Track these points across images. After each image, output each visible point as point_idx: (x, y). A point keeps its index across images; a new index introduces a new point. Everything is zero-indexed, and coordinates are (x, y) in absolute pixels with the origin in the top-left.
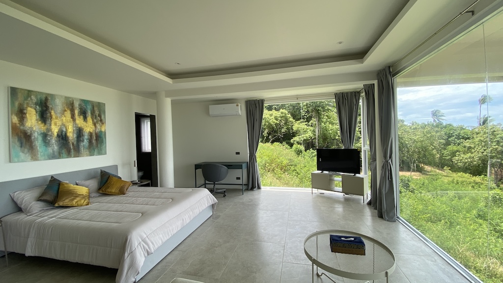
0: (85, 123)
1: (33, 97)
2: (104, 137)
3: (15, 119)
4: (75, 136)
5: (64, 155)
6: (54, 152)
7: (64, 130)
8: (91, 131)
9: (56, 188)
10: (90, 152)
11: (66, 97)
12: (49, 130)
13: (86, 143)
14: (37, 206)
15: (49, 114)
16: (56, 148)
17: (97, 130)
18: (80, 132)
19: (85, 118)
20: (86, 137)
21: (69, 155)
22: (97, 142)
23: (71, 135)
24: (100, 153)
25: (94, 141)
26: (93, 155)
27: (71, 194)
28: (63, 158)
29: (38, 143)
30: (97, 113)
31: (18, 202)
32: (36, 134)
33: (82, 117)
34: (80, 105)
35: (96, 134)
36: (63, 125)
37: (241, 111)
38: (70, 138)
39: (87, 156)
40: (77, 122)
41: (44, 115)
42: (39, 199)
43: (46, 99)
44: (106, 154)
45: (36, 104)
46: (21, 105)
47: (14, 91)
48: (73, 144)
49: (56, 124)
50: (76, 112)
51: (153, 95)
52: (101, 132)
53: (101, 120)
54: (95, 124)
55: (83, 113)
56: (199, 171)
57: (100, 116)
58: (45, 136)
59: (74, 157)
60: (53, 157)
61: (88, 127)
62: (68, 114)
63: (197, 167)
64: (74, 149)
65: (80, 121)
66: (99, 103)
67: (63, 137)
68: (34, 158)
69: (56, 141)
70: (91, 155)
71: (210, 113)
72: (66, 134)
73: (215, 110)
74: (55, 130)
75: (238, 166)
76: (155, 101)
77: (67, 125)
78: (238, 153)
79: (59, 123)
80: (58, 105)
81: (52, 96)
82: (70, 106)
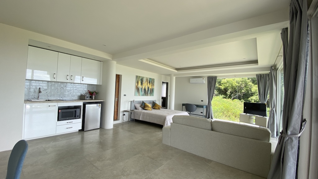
1: (140, 78)
2: (153, 90)
3: (137, 84)
9: (144, 104)
12: (142, 87)
13: (149, 92)
14: (140, 108)
16: (143, 93)
18: (148, 88)
19: (150, 84)
20: (150, 90)
21: (146, 95)
22: (152, 92)
23: (147, 89)
24: (152, 96)
27: (148, 106)
29: (140, 91)
30: (153, 82)
31: (136, 107)
32: (140, 89)
37: (205, 81)
39: (149, 96)
41: (142, 84)
42: (141, 107)
43: (142, 78)
44: (154, 96)
45: (141, 80)
46: (138, 80)
47: (137, 76)
48: (147, 92)
50: (148, 82)
51: (170, 75)
52: (153, 88)
53: (153, 85)
55: (150, 82)
56: (184, 107)
58: (142, 89)
60: (143, 95)
61: (150, 87)
62: (146, 82)
63: (183, 105)
65: (149, 84)
66: (153, 79)
67: (145, 90)
68: (139, 95)
69: (143, 91)
71: (190, 82)
73: (192, 80)
74: (144, 87)
75: (202, 107)
76: (170, 77)
77: (146, 86)
78: (202, 101)
79: (144, 85)
80: (145, 80)
81: (144, 77)
82: (147, 80)
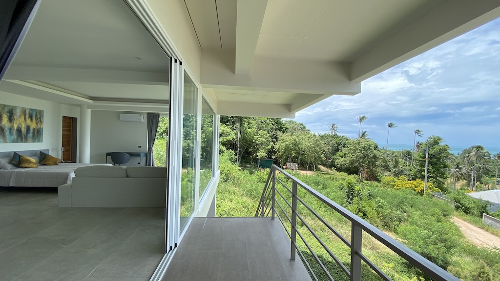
0: (31, 123)
1: (6, 108)
2: (41, 131)
4: (26, 130)
5: (19, 141)
7: (20, 126)
8: (35, 127)
9: (18, 158)
10: (33, 140)
11: (22, 108)
12: (13, 126)
13: (31, 134)
14: (9, 166)
15: (13, 118)
16: (15, 137)
17: (38, 127)
18: (28, 128)
19: (32, 119)
20: (31, 131)
21: (22, 141)
23: (24, 130)
24: (39, 142)
25: (36, 134)
26: (35, 142)
29: (7, 133)
30: (38, 117)
32: (6, 129)
33: (30, 119)
34: (29, 112)
35: (37, 129)
36: (20, 124)
38: (23, 131)
39: (31, 142)
40: (27, 122)
41: (11, 119)
42: (10, 163)
43: (12, 109)
44: (42, 142)
45: (7, 112)
48: (24, 135)
49: (16, 123)
50: (27, 116)
52: (40, 128)
53: (41, 121)
54: (37, 124)
55: (31, 117)
57: (40, 118)
58: (11, 129)
59: (25, 142)
60: (14, 141)
61: (33, 125)
62: (23, 117)
63: (108, 154)
64: (25, 137)
66: (40, 110)
67: (19, 130)
68: (5, 141)
69: (16, 133)
70: (33, 142)
71: (121, 119)
72: (21, 129)
74: (16, 126)
76: (79, 109)
77: (22, 123)
78: (140, 147)
79: (18, 123)
80: (18, 112)
81: (15, 107)
82: (24, 113)
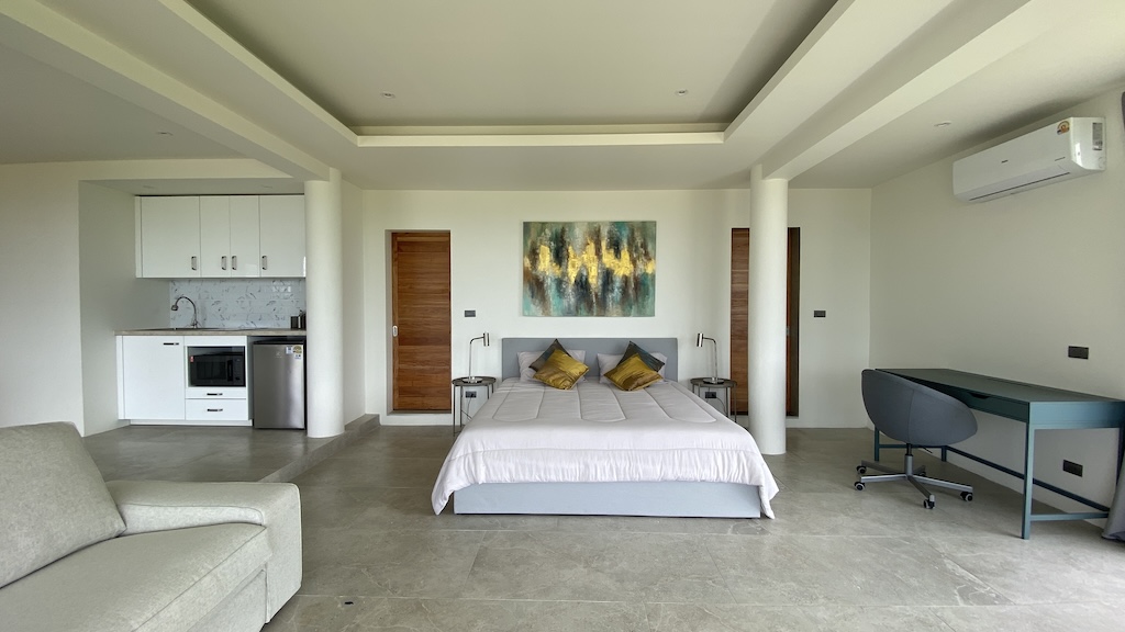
0: (616, 261)
1: (547, 231)
2: (649, 283)
3: (528, 263)
4: (600, 282)
5: (583, 311)
6: (569, 305)
7: (585, 274)
8: (627, 273)
10: (623, 310)
11: (589, 223)
12: (565, 274)
13: (616, 293)
14: (527, 374)
15: (565, 253)
16: (573, 300)
17: (639, 272)
18: (607, 276)
19: (617, 253)
20: (618, 284)
21: (590, 312)
22: (637, 293)
23: (594, 281)
24: (641, 313)
25: (631, 292)
26: (629, 315)
28: (581, 315)
29: (551, 292)
30: (639, 241)
32: (549, 281)
33: (612, 251)
34: (609, 232)
35: (635, 278)
36: (584, 266)
38: (593, 286)
39: (618, 315)
40: (605, 260)
41: (559, 256)
42: (533, 366)
43: (563, 231)
44: (652, 314)
45: (551, 239)
46: (534, 243)
47: (527, 226)
48: (596, 295)
49: (573, 266)
50: (604, 244)
52: (645, 274)
53: (646, 254)
54: (634, 262)
55: (615, 246)
57: (644, 246)
58: (560, 282)
59: (598, 315)
60: (568, 313)
61: (623, 267)
62: (591, 248)
64: (598, 303)
65: (608, 259)
66: (644, 223)
67: (582, 284)
68: (546, 313)
69: (573, 290)
70: (624, 316)
72: (587, 279)
74: (573, 274)
77: (589, 265)
78: (1078, 353)
79: (578, 264)
80: (579, 235)
81: (571, 225)
82: (595, 235)
